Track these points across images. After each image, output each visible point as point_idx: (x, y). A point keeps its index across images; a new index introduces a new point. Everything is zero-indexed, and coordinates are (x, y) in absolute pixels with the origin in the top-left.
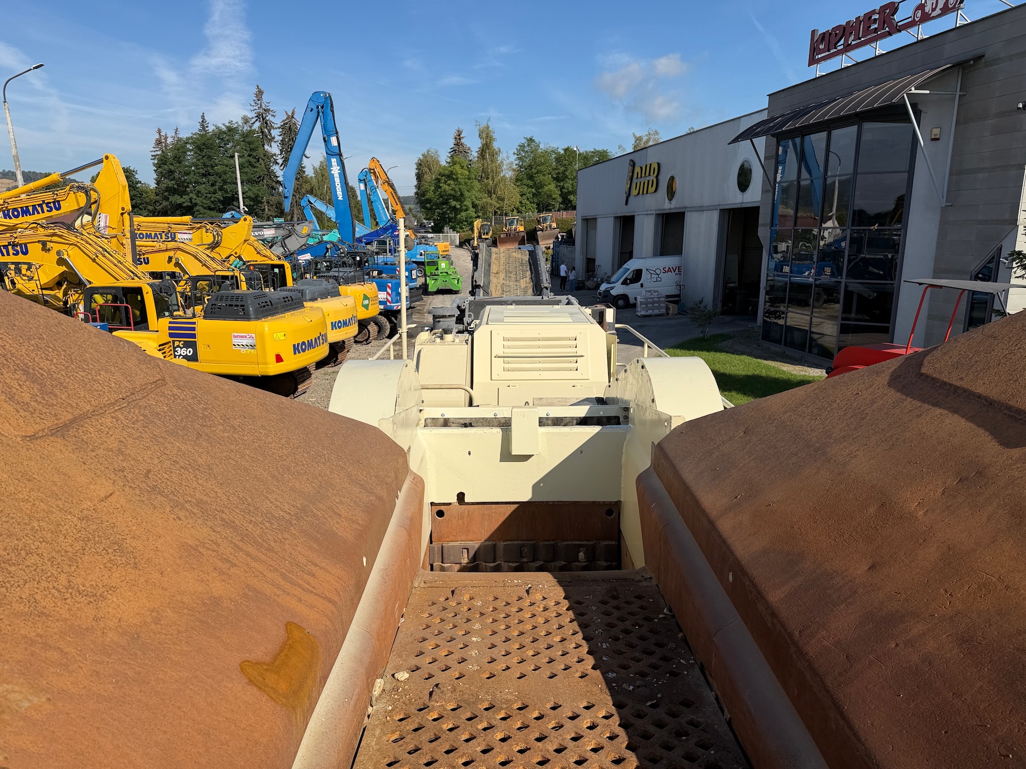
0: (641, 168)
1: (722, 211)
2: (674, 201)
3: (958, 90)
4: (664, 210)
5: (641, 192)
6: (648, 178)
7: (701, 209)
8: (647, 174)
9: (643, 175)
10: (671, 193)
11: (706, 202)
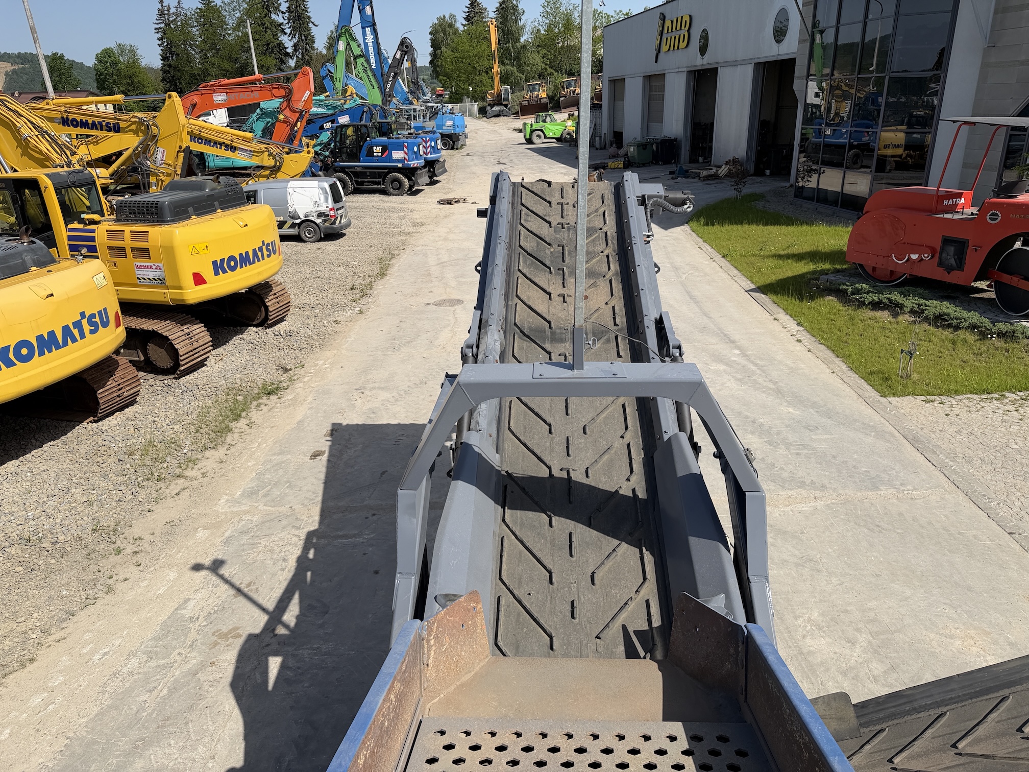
0: (672, 22)
1: (757, 65)
2: (706, 56)
4: (696, 66)
5: (672, 48)
6: (679, 33)
7: (734, 64)
8: (678, 28)
9: (674, 29)
10: (703, 50)
11: (740, 56)
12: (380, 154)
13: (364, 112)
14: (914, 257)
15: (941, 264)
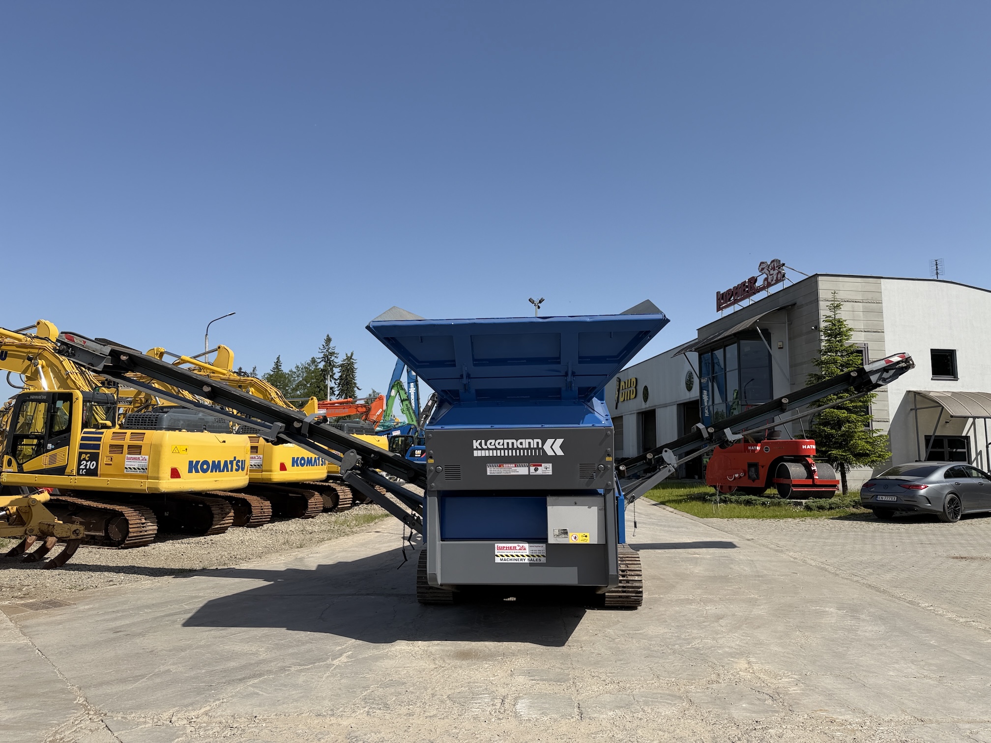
0: (625, 383)
1: (679, 405)
2: (648, 402)
3: (787, 321)
4: (642, 409)
5: (626, 399)
6: (630, 389)
7: (665, 406)
8: (629, 386)
9: (626, 387)
10: (646, 397)
11: (668, 401)
12: (419, 456)
13: (411, 428)
14: (737, 475)
15: (749, 477)
